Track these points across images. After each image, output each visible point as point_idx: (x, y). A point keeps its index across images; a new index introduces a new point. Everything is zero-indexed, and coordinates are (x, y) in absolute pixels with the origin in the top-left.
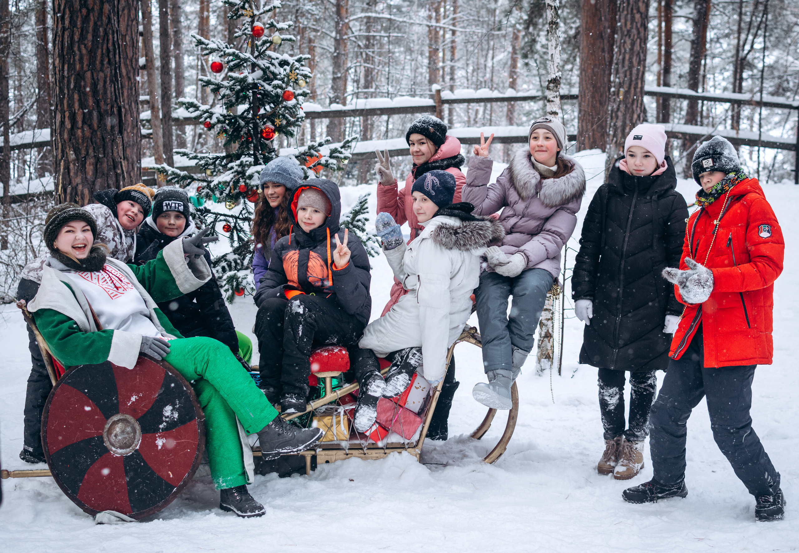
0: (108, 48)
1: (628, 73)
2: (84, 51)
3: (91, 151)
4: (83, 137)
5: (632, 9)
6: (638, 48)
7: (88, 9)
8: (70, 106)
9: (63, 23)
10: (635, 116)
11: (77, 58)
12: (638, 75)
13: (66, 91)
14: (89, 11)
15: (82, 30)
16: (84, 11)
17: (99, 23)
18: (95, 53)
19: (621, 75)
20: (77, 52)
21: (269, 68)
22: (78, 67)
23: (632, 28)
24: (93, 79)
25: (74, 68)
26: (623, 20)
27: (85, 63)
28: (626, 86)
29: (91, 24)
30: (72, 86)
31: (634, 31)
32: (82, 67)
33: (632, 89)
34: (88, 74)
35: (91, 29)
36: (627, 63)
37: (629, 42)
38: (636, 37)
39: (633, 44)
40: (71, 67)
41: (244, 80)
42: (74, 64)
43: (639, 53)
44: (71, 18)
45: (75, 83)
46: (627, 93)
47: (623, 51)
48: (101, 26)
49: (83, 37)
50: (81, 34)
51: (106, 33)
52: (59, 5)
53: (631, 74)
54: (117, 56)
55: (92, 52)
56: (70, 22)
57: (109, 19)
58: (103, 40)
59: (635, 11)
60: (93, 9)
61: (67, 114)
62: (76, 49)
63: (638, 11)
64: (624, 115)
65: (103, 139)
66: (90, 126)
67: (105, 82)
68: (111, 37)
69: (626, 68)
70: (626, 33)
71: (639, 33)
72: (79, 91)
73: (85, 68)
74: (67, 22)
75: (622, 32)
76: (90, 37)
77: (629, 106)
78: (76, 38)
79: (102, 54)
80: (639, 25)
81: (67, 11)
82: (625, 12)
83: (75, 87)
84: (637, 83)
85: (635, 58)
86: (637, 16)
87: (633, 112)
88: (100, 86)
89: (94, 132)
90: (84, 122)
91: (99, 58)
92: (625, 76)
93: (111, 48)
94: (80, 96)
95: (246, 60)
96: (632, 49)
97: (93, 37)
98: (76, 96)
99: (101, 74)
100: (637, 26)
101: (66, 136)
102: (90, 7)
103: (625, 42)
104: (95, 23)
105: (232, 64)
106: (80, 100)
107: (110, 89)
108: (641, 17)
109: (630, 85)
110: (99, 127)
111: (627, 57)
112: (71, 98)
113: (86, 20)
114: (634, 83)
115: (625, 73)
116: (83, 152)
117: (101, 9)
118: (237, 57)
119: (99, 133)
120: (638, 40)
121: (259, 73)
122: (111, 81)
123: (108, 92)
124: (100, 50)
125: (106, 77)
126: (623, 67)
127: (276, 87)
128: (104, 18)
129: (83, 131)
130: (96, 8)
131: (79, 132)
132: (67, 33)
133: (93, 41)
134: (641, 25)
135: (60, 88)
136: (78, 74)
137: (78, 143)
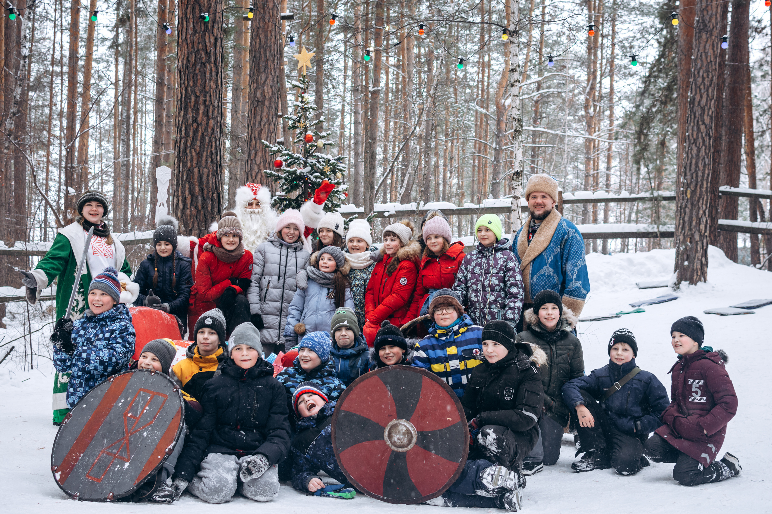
0: (211, 152)
1: (694, 175)
2: (194, 154)
3: (196, 225)
4: (191, 215)
5: (698, 121)
6: (704, 154)
7: (198, 124)
8: (183, 192)
9: (181, 134)
10: (701, 212)
11: (189, 158)
12: (703, 176)
13: (180, 182)
14: (198, 125)
15: (193, 139)
16: (195, 125)
17: (205, 134)
18: (202, 155)
19: (689, 177)
20: (189, 154)
21: (315, 164)
22: (189, 164)
23: (698, 138)
24: (199, 173)
25: (187, 165)
26: (690, 131)
27: (195, 162)
28: (692, 187)
29: (200, 134)
30: (185, 179)
31: (700, 140)
32: (192, 165)
33: (698, 189)
34: (196, 170)
35: (199, 138)
36: (693, 166)
37: (695, 149)
38: (701, 144)
39: (699, 150)
40: (185, 165)
41: (294, 172)
42: (187, 162)
43: (704, 158)
44: (186, 129)
45: (187, 176)
46: (693, 192)
47: (690, 156)
48: (207, 135)
49: (193, 144)
50: (193, 141)
51: (210, 141)
52: (179, 121)
53: (697, 176)
54: (218, 157)
55: (199, 154)
56: (185, 133)
57: (213, 130)
58: (208, 145)
59: (700, 123)
60: (201, 123)
61: (180, 198)
62: (188, 152)
63: (704, 123)
64: (691, 210)
65: (205, 216)
66: (196, 207)
67: (208, 176)
68: (214, 143)
69: (693, 171)
70: (692, 141)
71: (704, 141)
72: (189, 182)
73: (194, 165)
74: (183, 133)
75: (690, 141)
76: (198, 143)
77: (695, 203)
78: (189, 144)
79: (207, 155)
80: (704, 135)
81: (184, 126)
82: (692, 124)
83: (187, 179)
84: (702, 184)
85: (700, 162)
86: (702, 127)
87: (699, 208)
88: (204, 178)
89: (198, 211)
90: (192, 204)
91: (204, 158)
92: (692, 178)
93: (214, 151)
94: (190, 186)
95: (298, 159)
96: (698, 155)
97: (201, 143)
98: (187, 186)
99: (206, 170)
100: (702, 136)
101: (179, 214)
102: (199, 122)
103: (692, 149)
104: (203, 134)
105: (289, 161)
106: (190, 188)
107: (212, 181)
108: (706, 127)
109: (696, 185)
110: (202, 208)
111: (694, 161)
112: (183, 187)
113: (196, 131)
114: (699, 184)
115: (692, 175)
116: (190, 226)
117: (207, 124)
118: (291, 157)
119: (202, 212)
120: (704, 147)
121: (309, 168)
122: (213, 175)
123: (211, 183)
124: (205, 153)
125: (209, 172)
126: (690, 170)
127: (317, 177)
128: (209, 130)
129: (191, 210)
130: (204, 123)
131: (188, 212)
132: (183, 141)
133: (200, 146)
134: (706, 135)
135: (177, 180)
136: (189, 170)
137: (187, 219)
